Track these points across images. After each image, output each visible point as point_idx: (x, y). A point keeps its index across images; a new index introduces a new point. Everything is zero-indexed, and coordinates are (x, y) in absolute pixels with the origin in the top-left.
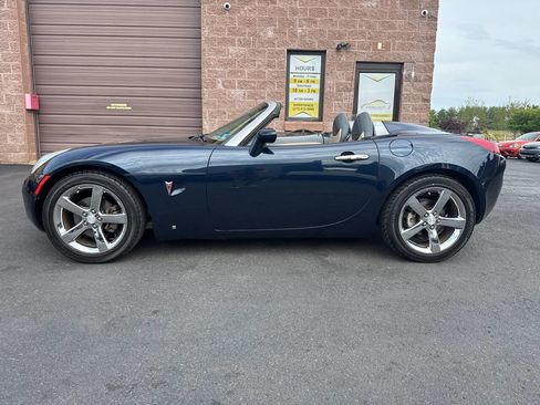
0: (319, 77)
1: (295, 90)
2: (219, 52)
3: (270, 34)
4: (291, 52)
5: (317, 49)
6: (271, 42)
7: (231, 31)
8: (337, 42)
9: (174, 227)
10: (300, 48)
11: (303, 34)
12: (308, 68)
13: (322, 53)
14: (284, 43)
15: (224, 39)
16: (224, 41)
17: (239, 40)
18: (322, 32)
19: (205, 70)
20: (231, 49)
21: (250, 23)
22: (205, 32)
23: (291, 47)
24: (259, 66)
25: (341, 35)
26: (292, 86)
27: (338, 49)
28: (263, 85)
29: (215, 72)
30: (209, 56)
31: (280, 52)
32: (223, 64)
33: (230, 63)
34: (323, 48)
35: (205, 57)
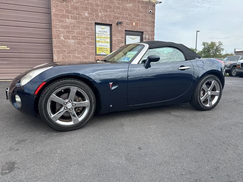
0: (109, 36)
1: (99, 41)
2: (61, 21)
3: (87, 14)
4: (96, 24)
5: (108, 23)
6: (87, 18)
7: (67, 11)
8: (117, 21)
9: (111, 106)
10: (100, 22)
11: (101, 16)
12: (104, 32)
13: (110, 25)
14: (93, 19)
15: (63, 15)
16: (63, 16)
17: (71, 16)
18: (110, 16)
19: (54, 30)
20: (67, 20)
21: (76, 8)
22: (53, 10)
23: (96, 22)
24: (82, 29)
25: (118, 18)
26: (97, 39)
27: (117, 24)
28: (84, 38)
29: (60, 31)
30: (55, 23)
31: (91, 24)
32: (63, 27)
33: (67, 27)
34: (111, 23)
35: (54, 23)
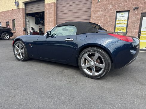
0: (127, 19)
1: (118, 24)
2: (95, 14)
3: (111, 7)
4: (117, 12)
5: (126, 10)
6: (111, 10)
7: (99, 8)
8: (134, 7)
10: (120, 10)
11: (122, 6)
12: (123, 16)
13: (128, 11)
14: (115, 9)
15: (97, 10)
17: (101, 10)
18: (129, 4)
20: (99, 13)
21: (104, 5)
22: (92, 9)
23: (117, 10)
24: (107, 17)
25: (135, 4)
26: (117, 22)
27: (134, 9)
28: (107, 23)
29: (94, 20)
31: (114, 12)
32: (96, 17)
33: (98, 17)
34: (128, 10)
35: (92, 16)
